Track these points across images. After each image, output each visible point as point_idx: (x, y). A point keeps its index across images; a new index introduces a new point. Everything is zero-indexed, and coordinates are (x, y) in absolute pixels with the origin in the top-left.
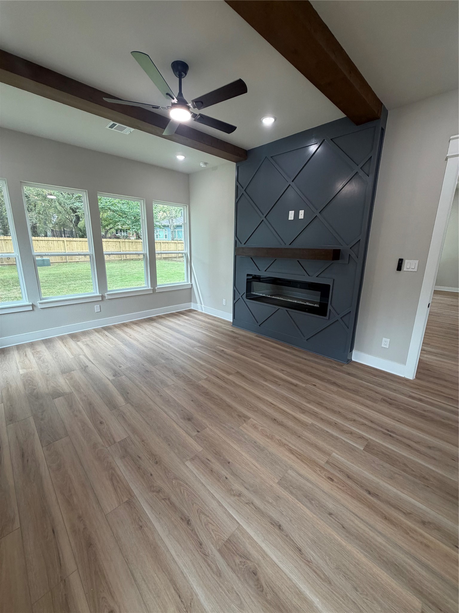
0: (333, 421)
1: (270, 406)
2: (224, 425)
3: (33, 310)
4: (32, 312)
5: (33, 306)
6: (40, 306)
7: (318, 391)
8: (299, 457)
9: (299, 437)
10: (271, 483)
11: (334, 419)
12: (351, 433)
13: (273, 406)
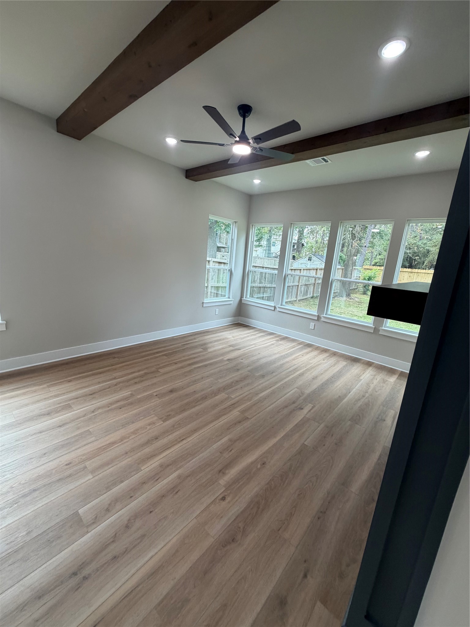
0: (137, 495)
1: (180, 438)
2: (160, 407)
3: (274, 310)
4: (273, 311)
5: (275, 307)
6: (278, 309)
7: (208, 500)
8: (103, 447)
9: (126, 453)
10: (90, 427)
11: (140, 499)
12: (108, 510)
13: (179, 440)
